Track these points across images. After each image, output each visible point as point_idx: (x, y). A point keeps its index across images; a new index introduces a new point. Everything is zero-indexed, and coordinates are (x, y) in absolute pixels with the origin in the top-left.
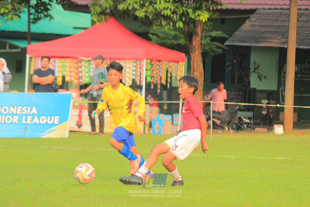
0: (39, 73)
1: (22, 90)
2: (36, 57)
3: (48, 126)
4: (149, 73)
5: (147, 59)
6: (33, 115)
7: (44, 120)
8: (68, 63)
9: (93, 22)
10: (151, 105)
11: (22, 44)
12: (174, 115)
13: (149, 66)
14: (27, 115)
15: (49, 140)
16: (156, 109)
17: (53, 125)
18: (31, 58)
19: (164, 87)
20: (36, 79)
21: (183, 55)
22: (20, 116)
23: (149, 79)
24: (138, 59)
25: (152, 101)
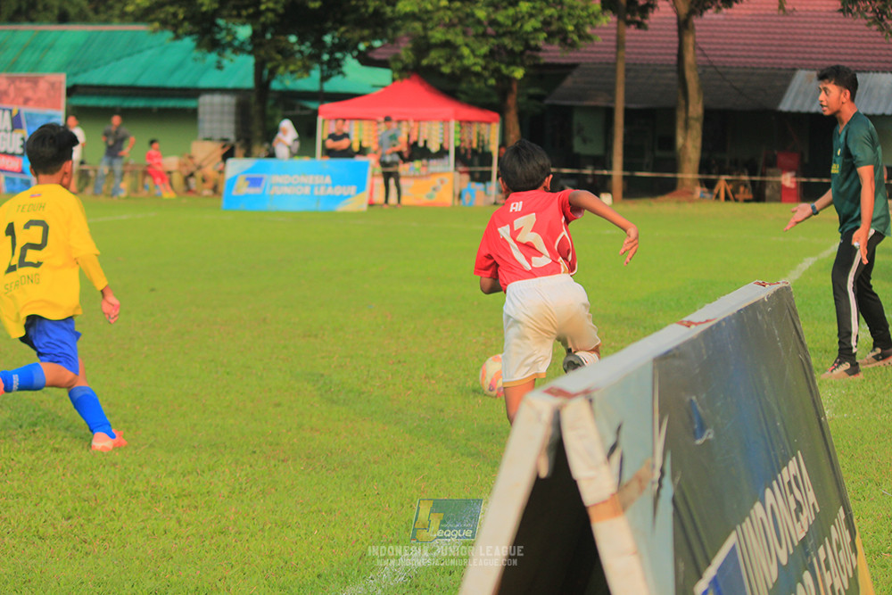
0: (333, 137)
1: (312, 155)
2: (330, 119)
3: (342, 198)
4: (458, 136)
5: (456, 119)
6: (327, 185)
7: (339, 191)
8: (365, 125)
9: (394, 80)
10: (461, 173)
11: (313, 105)
12: (488, 184)
13: (458, 129)
14: (319, 185)
15: (346, 215)
16: (466, 177)
17: (349, 196)
18: (324, 121)
19: (474, 152)
20: (331, 144)
21: (496, 115)
22: (312, 187)
23: (458, 143)
24: (446, 121)
25: (461, 168)
